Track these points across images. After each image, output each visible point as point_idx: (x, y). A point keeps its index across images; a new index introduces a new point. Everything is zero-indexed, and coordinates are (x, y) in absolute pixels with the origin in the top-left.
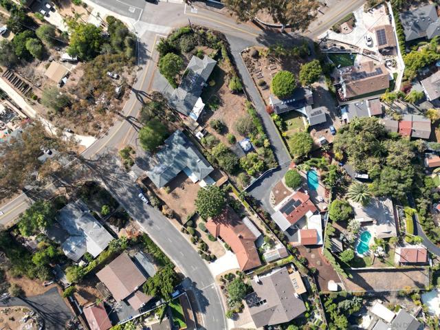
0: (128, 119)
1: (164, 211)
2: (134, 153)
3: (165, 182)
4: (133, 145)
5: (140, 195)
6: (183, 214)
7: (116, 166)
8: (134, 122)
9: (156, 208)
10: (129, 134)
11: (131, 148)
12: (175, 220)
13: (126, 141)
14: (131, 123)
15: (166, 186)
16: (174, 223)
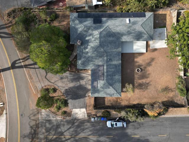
0: (13, 66)
1: (150, 113)
2: (55, 90)
3: (119, 85)
4: (46, 84)
5: (109, 124)
6: (171, 95)
7: (58, 126)
8: (22, 64)
9: (140, 120)
10: (31, 78)
11: (47, 90)
12: (171, 109)
13: (36, 88)
14: (21, 67)
15: (123, 86)
16: (174, 113)
